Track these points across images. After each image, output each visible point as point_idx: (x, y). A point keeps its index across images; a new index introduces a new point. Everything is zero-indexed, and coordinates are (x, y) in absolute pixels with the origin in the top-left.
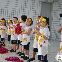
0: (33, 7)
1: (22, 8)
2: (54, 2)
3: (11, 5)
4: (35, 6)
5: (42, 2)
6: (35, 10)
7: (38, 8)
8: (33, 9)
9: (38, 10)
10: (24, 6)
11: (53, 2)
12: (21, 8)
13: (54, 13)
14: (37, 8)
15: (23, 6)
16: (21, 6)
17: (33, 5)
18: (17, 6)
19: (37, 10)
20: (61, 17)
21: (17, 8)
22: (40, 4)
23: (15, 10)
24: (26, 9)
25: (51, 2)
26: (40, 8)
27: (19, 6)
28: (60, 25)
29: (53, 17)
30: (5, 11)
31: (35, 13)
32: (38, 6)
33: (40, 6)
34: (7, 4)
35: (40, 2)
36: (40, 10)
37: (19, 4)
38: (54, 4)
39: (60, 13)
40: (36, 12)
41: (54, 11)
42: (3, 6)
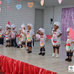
1: (20, 15)
2: (45, 9)
7: (33, 14)
9: (33, 16)
10: (22, 13)
12: (18, 15)
13: (45, 18)
15: (20, 13)
16: (18, 13)
17: (29, 12)
18: (15, 13)
20: (52, 22)
21: (15, 14)
22: (34, 11)
23: (14, 16)
24: (23, 15)
25: (43, 8)
27: (17, 13)
29: (45, 20)
33: (34, 13)
35: (34, 9)
38: (45, 11)
39: (50, 18)
41: (45, 17)
42: (4, 13)
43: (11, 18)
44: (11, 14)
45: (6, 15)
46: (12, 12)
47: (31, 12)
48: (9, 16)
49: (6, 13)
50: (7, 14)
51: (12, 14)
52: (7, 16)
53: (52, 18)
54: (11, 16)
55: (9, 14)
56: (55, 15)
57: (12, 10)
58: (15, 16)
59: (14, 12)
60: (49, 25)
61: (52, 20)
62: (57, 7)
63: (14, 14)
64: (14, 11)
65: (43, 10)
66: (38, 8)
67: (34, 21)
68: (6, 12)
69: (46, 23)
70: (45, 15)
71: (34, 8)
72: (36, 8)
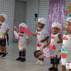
0: (6, 6)
6: (8, 9)
7: (12, 7)
8: (6, 8)
9: (12, 9)
14: (10, 7)
17: (7, 4)
19: (10, 9)
20: (36, 18)
22: (14, 3)
26: (14, 7)
28: (35, 26)
29: (28, 17)
32: (12, 5)
33: (14, 5)
35: (14, 1)
36: (14, 9)
39: (35, 13)
41: (28, 11)
47: (10, 4)
53: (36, 13)
60: (33, 22)
61: (36, 16)
65: (25, 2)
67: (13, 16)
69: (29, 19)
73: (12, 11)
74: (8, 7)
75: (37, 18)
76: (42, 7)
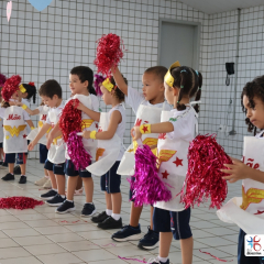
0: (131, 42)
2: (206, 23)
3: (51, 33)
4: (137, 36)
5: (164, 23)
9: (149, 51)
11: (201, 21)
13: (204, 62)
14: (143, 43)
17: (131, 35)
18: (72, 36)
19: (143, 50)
20: (231, 76)
21: (72, 43)
22: (156, 30)
23: (64, 50)
25: (196, 20)
26: (156, 44)
27: (79, 36)
30: (28, 55)
31: (136, 63)
32: (150, 37)
33: (156, 37)
34: (36, 32)
35: (156, 23)
36: (155, 51)
37: (79, 29)
38: (206, 29)
39: (226, 61)
40: (143, 57)
41: (204, 55)
42: (21, 38)
43: (50, 57)
44: (50, 41)
45: (28, 47)
46: (58, 34)
47: (143, 36)
48: (43, 48)
49: (28, 39)
50: (36, 40)
51: (58, 42)
52: (36, 48)
53: (230, 61)
54: (50, 49)
55: (43, 41)
56: (245, 46)
57: (58, 27)
58: (71, 51)
59: (65, 35)
60: (220, 88)
62: (251, 10)
63: (65, 43)
64: (65, 27)
65: (194, 27)
66: (174, 17)
68: (29, 31)
69: (208, 82)
70: (205, 49)
71: (156, 17)
72: (162, 16)
73: (149, 58)
74: (137, 43)
75: (234, 76)
76: (250, 38)
